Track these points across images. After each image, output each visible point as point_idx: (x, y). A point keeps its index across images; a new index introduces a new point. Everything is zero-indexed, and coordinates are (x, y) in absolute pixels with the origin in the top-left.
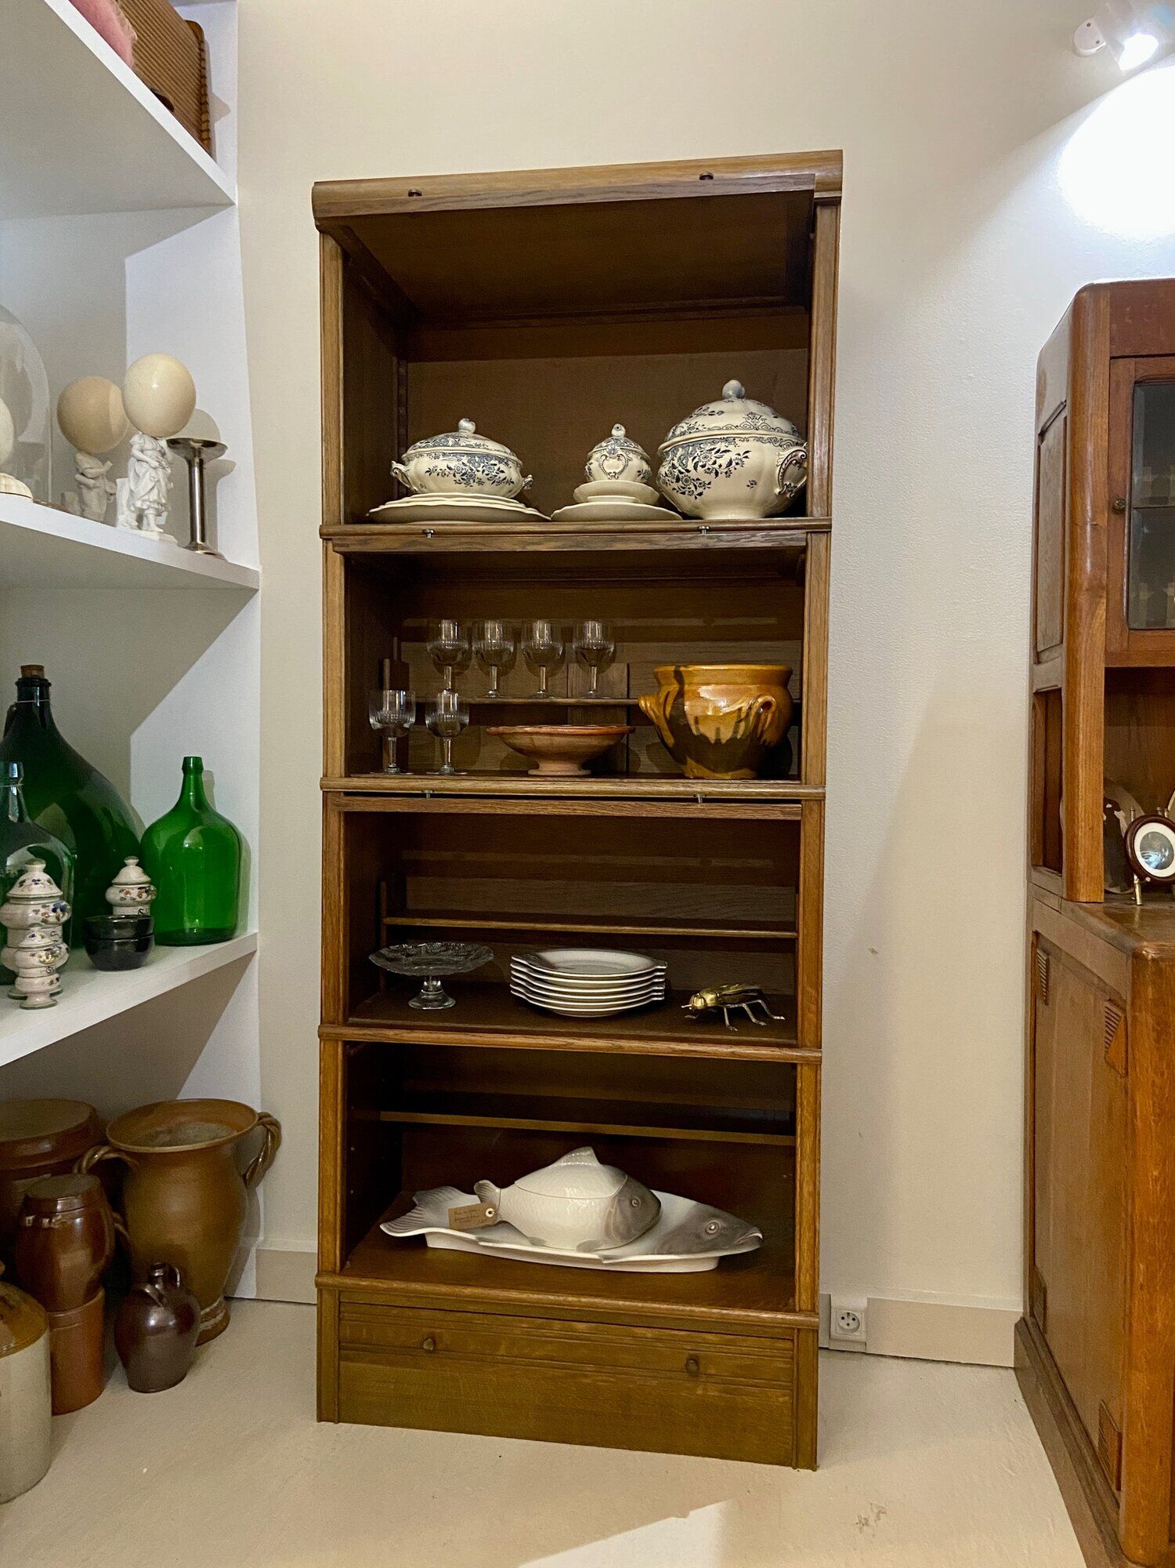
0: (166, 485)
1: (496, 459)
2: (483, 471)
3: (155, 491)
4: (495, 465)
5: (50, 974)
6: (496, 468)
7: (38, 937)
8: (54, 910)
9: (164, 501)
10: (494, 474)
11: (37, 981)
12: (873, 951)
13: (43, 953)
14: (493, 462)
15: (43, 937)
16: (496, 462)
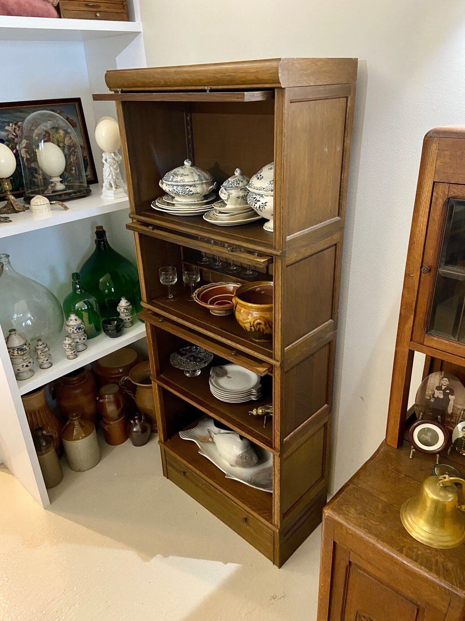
0: (115, 172)
1: (188, 186)
2: (182, 193)
3: (111, 175)
4: (188, 188)
5: (72, 351)
6: (188, 190)
7: (67, 340)
8: (76, 330)
9: (115, 178)
10: (187, 193)
11: (69, 353)
12: (362, 398)
13: (68, 346)
14: (187, 187)
15: (68, 340)
16: (189, 187)
